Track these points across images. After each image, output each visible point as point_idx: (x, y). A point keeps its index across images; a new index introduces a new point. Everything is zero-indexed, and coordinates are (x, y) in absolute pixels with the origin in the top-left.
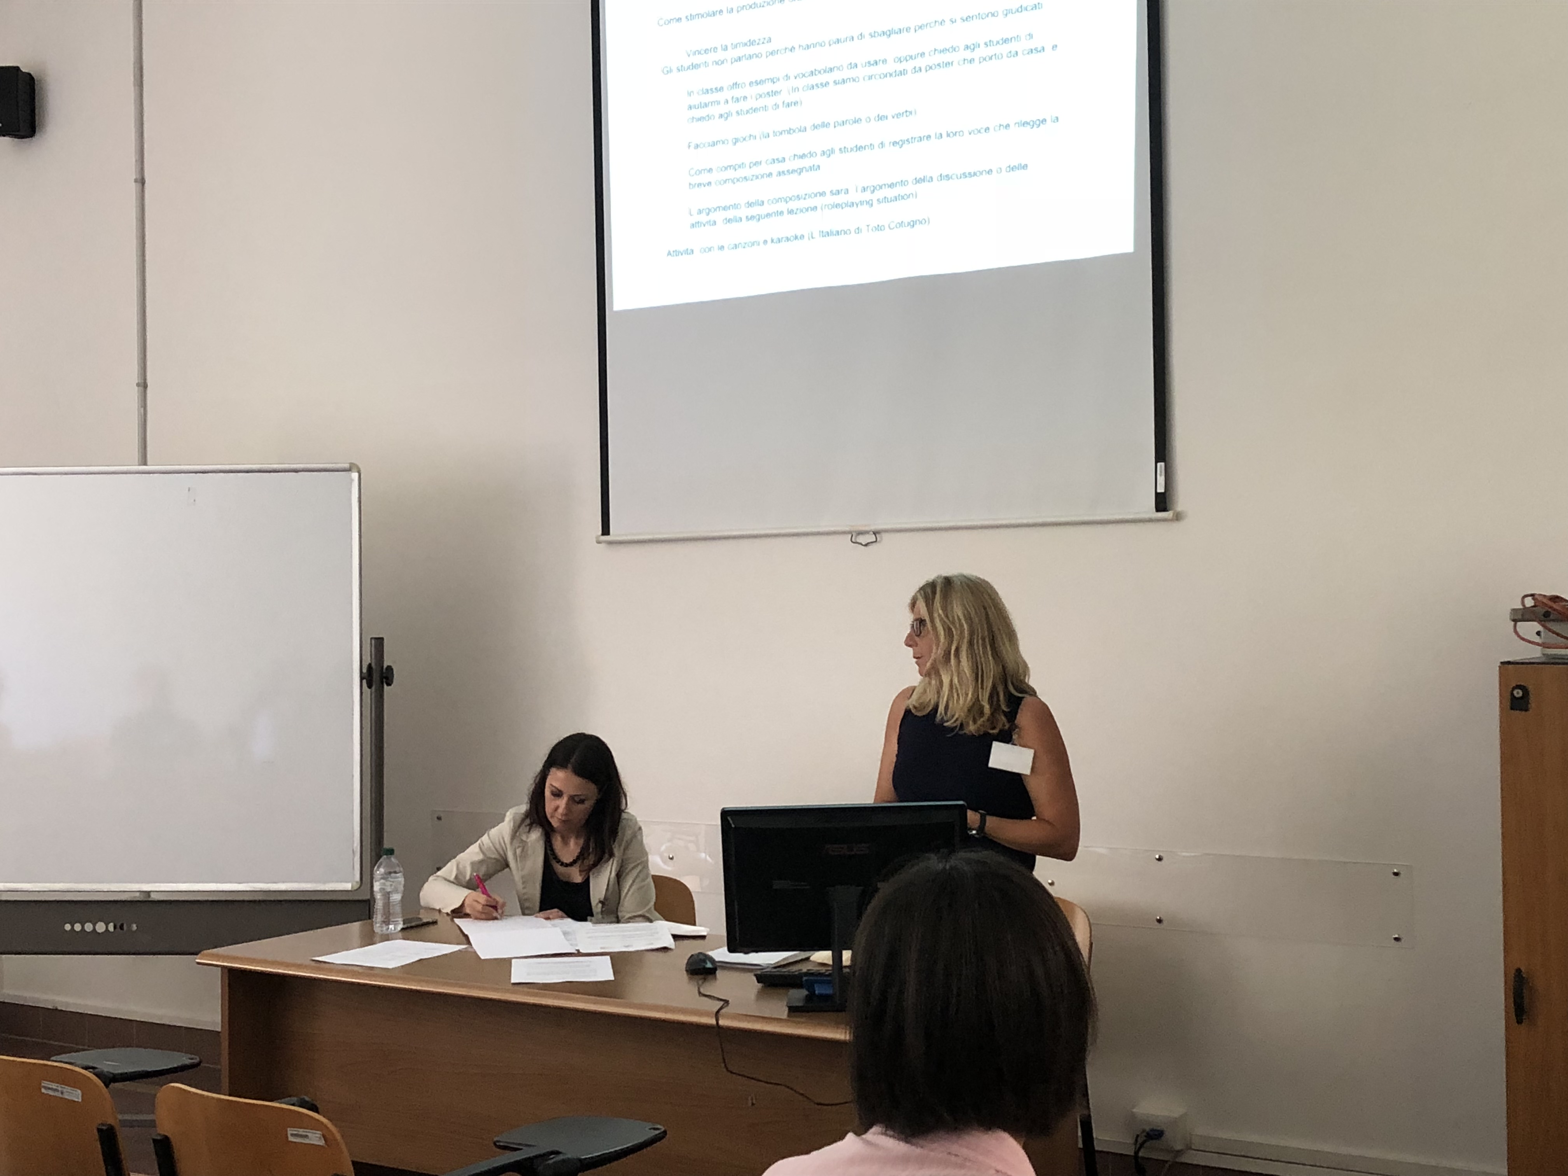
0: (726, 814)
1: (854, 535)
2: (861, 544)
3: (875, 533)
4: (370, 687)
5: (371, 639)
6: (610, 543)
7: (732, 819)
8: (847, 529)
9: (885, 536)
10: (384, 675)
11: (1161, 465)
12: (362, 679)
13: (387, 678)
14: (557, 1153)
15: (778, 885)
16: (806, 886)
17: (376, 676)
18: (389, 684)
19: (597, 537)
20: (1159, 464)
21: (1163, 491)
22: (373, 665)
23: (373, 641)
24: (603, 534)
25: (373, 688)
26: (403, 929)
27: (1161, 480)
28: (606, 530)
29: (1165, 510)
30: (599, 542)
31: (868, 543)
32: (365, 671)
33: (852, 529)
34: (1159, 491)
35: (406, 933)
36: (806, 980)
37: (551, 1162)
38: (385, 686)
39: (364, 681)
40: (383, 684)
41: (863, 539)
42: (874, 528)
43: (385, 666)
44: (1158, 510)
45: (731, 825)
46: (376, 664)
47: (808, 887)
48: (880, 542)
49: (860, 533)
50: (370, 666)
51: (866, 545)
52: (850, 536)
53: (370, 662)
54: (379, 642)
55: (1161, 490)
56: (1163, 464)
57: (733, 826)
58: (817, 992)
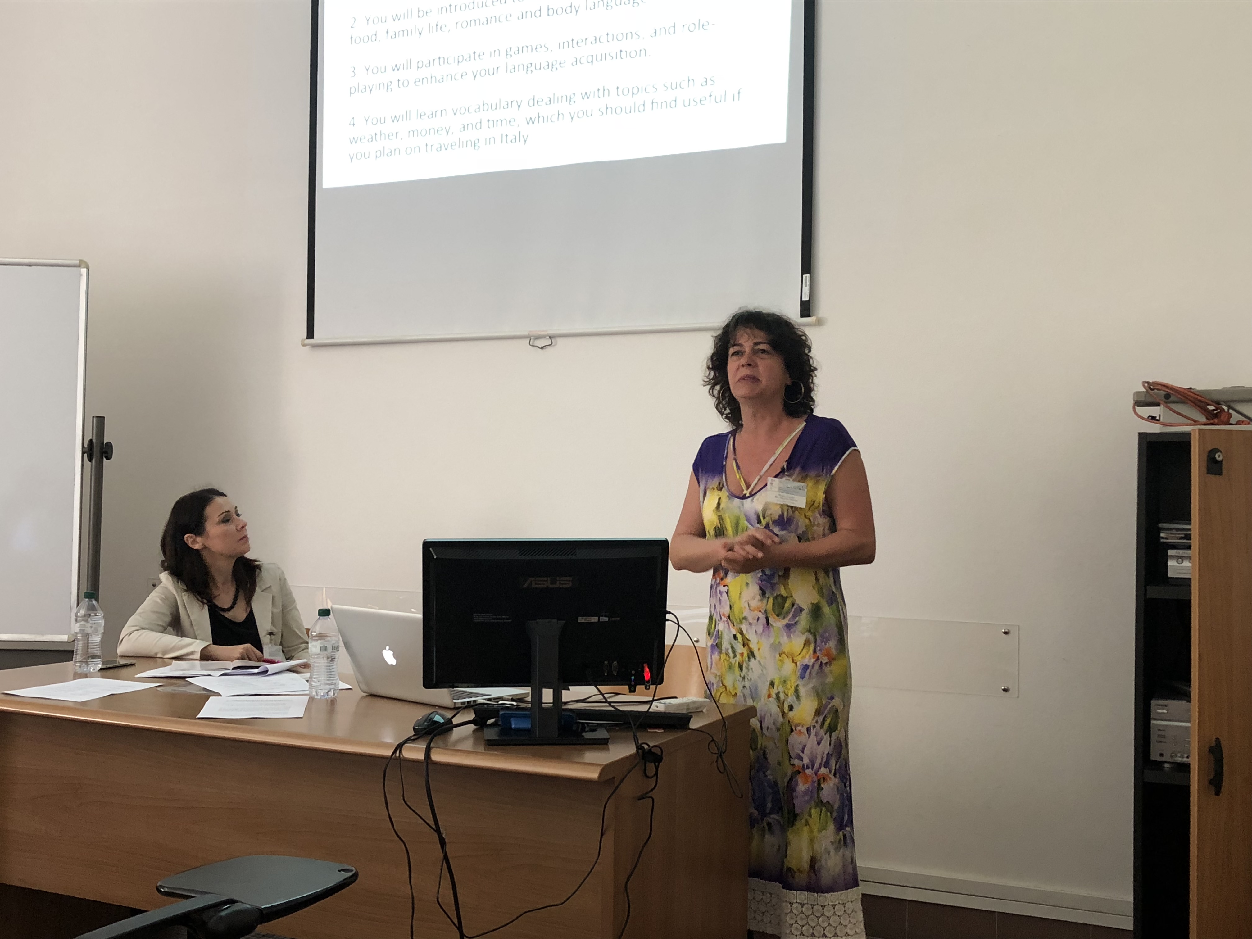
0: (428, 546)
1: (531, 339)
2: (539, 347)
3: (550, 338)
4: (90, 460)
5: (93, 417)
6: (314, 346)
7: (433, 550)
8: (526, 333)
9: (560, 341)
10: (104, 450)
11: (807, 276)
12: (83, 453)
13: (106, 452)
14: (232, 902)
15: (478, 618)
16: (507, 619)
17: (96, 450)
18: (108, 459)
19: (303, 341)
20: (804, 276)
21: (808, 299)
22: (94, 441)
23: (95, 419)
24: (307, 338)
25: (94, 461)
26: (101, 669)
27: (806, 290)
28: (310, 334)
29: (809, 316)
30: (304, 345)
31: (544, 346)
32: (86, 446)
33: (531, 334)
34: (804, 299)
35: (104, 672)
36: (502, 714)
37: (223, 914)
38: (104, 459)
39: (86, 455)
40: (103, 458)
41: (541, 343)
42: (551, 332)
43: (105, 442)
44: (802, 316)
45: (433, 556)
46: (96, 439)
47: (510, 621)
48: (554, 345)
49: (538, 338)
50: (91, 441)
51: (542, 348)
52: (528, 340)
53: (91, 438)
54: (100, 420)
55: (806, 298)
56: (808, 275)
57: (435, 557)
58: (513, 726)
